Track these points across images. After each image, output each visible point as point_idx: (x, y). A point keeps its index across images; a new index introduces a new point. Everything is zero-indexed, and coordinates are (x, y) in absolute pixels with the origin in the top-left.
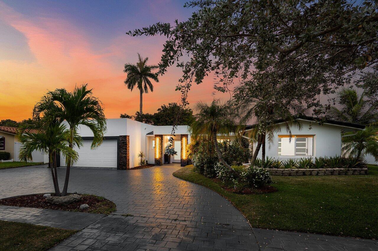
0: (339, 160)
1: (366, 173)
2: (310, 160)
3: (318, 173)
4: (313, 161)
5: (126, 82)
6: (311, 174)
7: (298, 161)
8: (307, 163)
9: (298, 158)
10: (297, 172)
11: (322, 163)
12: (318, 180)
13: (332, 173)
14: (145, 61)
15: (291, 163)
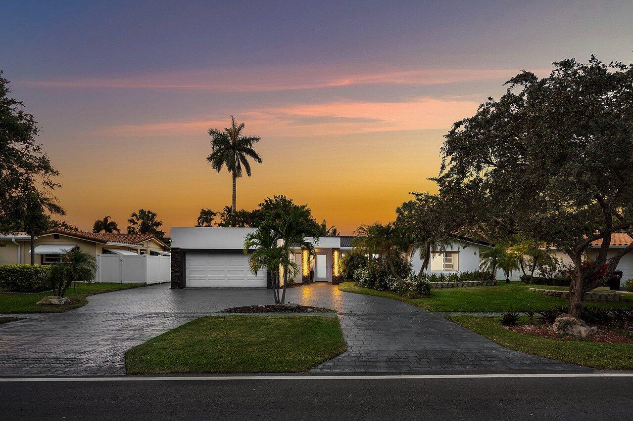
0: (477, 274)
1: (495, 285)
2: (456, 274)
3: (463, 285)
4: (459, 275)
5: (210, 159)
6: (458, 286)
7: (448, 275)
8: (454, 277)
9: (447, 273)
10: (448, 284)
11: (466, 277)
12: (464, 289)
13: (473, 285)
14: (240, 129)
15: (442, 278)
